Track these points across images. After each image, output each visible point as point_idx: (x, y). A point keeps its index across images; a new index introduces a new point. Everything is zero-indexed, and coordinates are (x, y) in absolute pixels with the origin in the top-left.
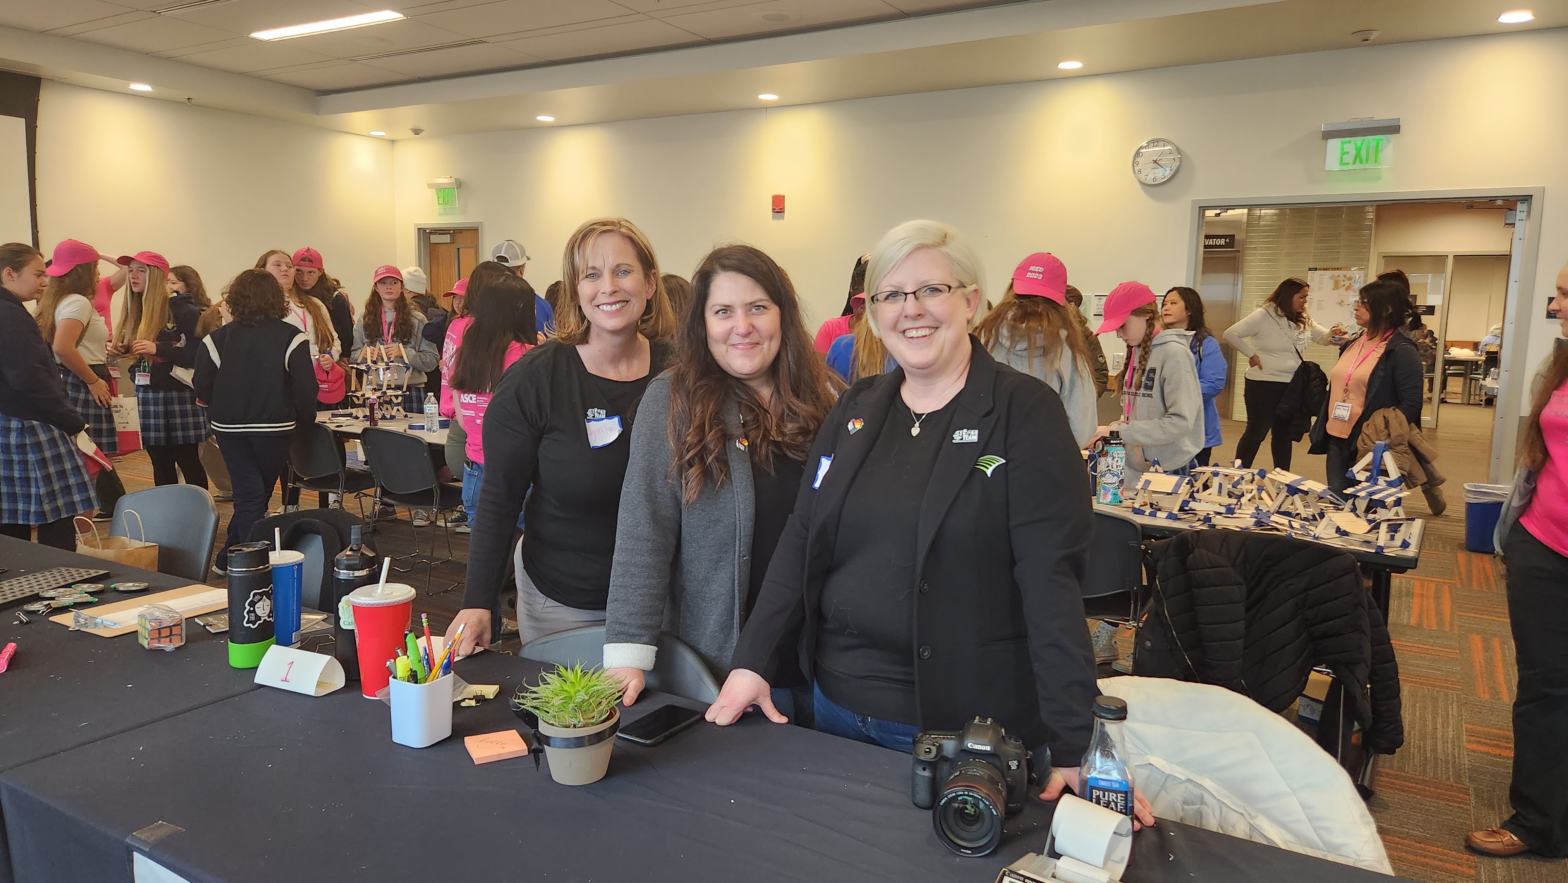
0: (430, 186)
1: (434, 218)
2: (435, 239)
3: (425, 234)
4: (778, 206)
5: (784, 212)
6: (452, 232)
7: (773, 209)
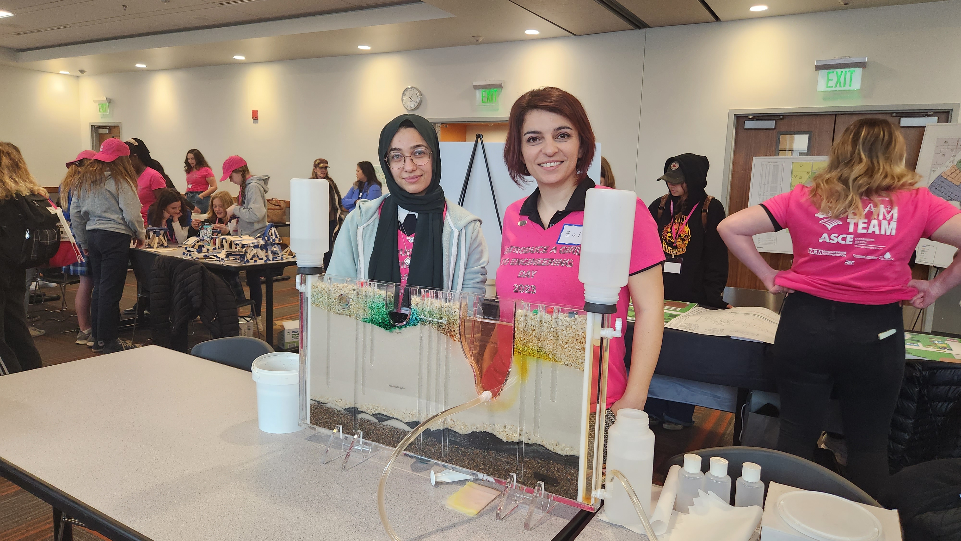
0: (95, 102)
1: (99, 120)
2: (101, 131)
3: (95, 129)
4: (255, 116)
5: (257, 119)
6: (108, 127)
7: (253, 118)
